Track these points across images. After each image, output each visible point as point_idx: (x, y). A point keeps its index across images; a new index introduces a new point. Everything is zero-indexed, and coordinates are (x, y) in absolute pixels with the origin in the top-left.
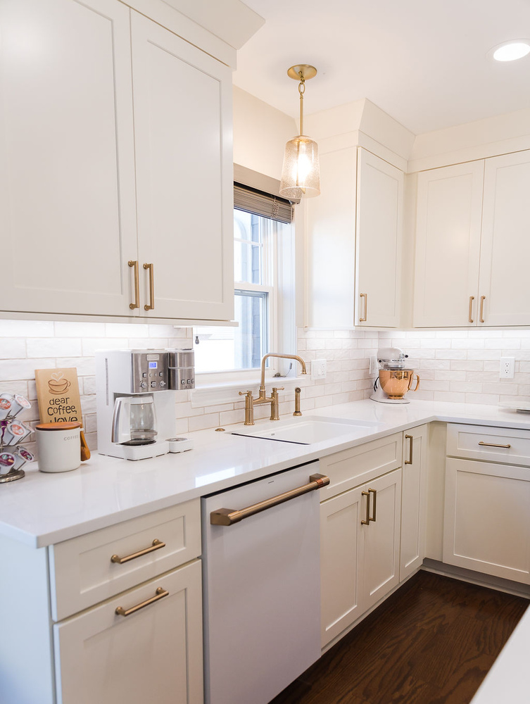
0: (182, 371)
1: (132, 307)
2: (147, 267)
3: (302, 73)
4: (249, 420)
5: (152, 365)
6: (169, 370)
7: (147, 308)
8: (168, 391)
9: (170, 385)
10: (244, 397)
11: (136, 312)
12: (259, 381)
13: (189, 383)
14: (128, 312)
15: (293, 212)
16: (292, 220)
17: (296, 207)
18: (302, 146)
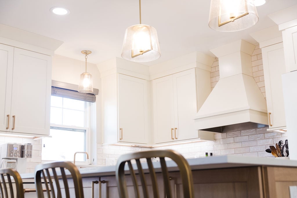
0: (27, 151)
1: (7, 128)
2: (14, 117)
3: (86, 53)
5: (15, 148)
6: (22, 151)
7: (13, 129)
8: (21, 158)
9: (22, 156)
11: (8, 130)
13: (30, 156)
14: (6, 130)
15: (95, 98)
16: (95, 101)
17: (97, 96)
18: (86, 76)
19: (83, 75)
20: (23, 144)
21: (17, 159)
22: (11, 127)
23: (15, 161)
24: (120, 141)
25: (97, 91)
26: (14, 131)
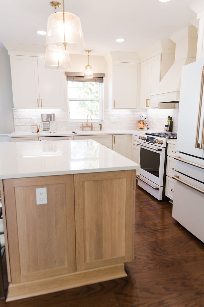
0: (53, 118)
2: (41, 99)
3: (88, 51)
4: (82, 130)
5: (46, 116)
6: (50, 118)
9: (50, 120)
10: (81, 125)
11: (39, 107)
12: (86, 122)
13: (54, 120)
15: (103, 80)
16: (103, 81)
17: (104, 78)
18: (89, 67)
19: (86, 67)
20: (50, 114)
21: (49, 122)
22: (40, 105)
23: (48, 123)
24: (114, 108)
25: (104, 75)
26: (42, 107)
